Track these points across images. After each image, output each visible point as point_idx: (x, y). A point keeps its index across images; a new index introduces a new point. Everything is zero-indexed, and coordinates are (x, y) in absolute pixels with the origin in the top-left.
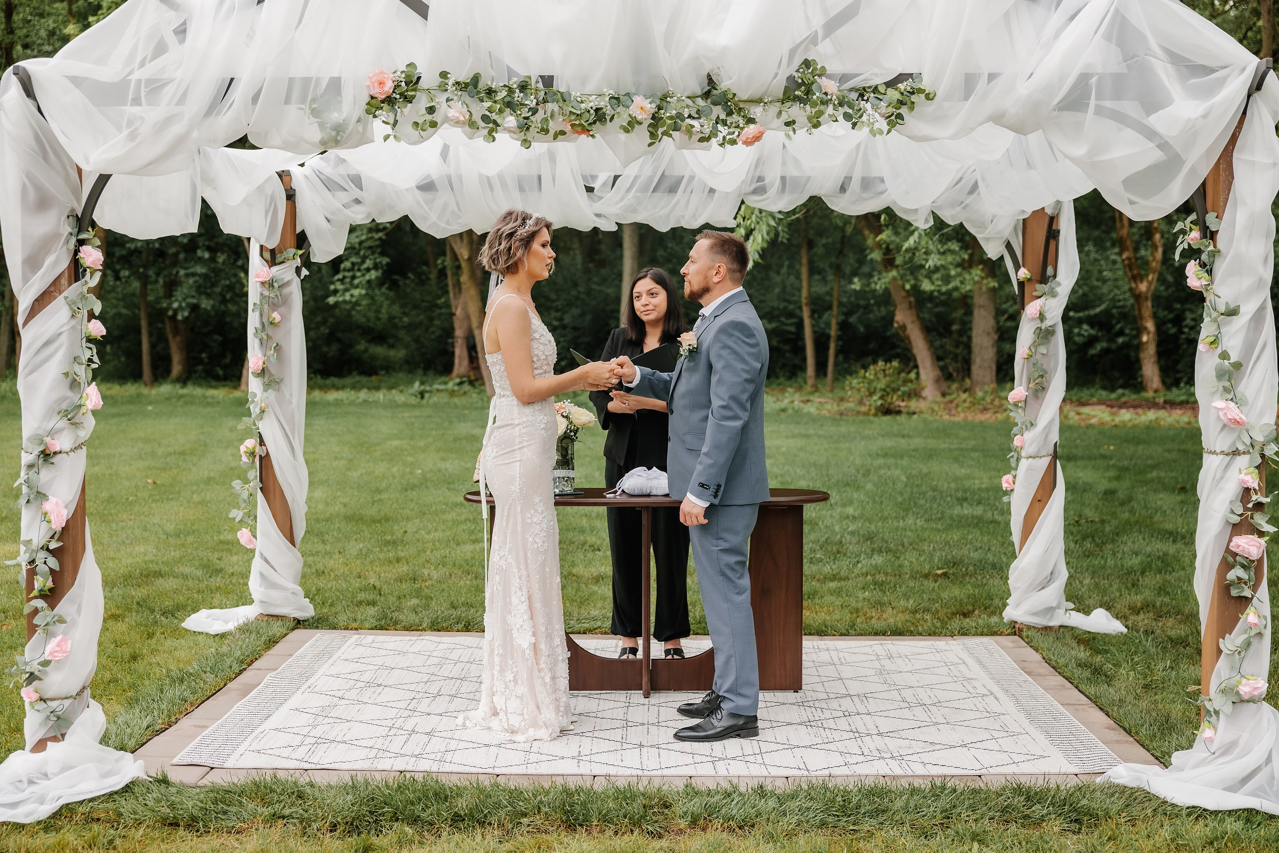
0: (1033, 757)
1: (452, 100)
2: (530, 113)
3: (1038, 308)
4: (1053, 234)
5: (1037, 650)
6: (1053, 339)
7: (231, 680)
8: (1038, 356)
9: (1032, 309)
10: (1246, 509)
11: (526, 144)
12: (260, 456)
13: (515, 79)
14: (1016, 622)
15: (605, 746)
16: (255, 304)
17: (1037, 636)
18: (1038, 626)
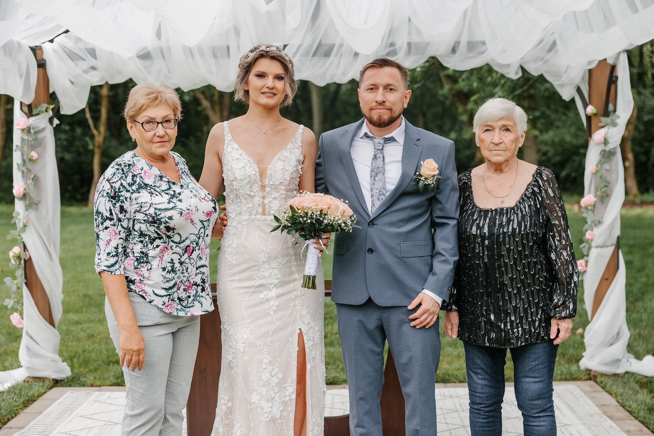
3: (603, 135)
4: (612, 81)
5: (610, 394)
6: (614, 159)
8: (603, 171)
9: (598, 135)
12: (25, 260)
14: (590, 370)
16: (17, 146)
17: (609, 382)
18: (608, 373)
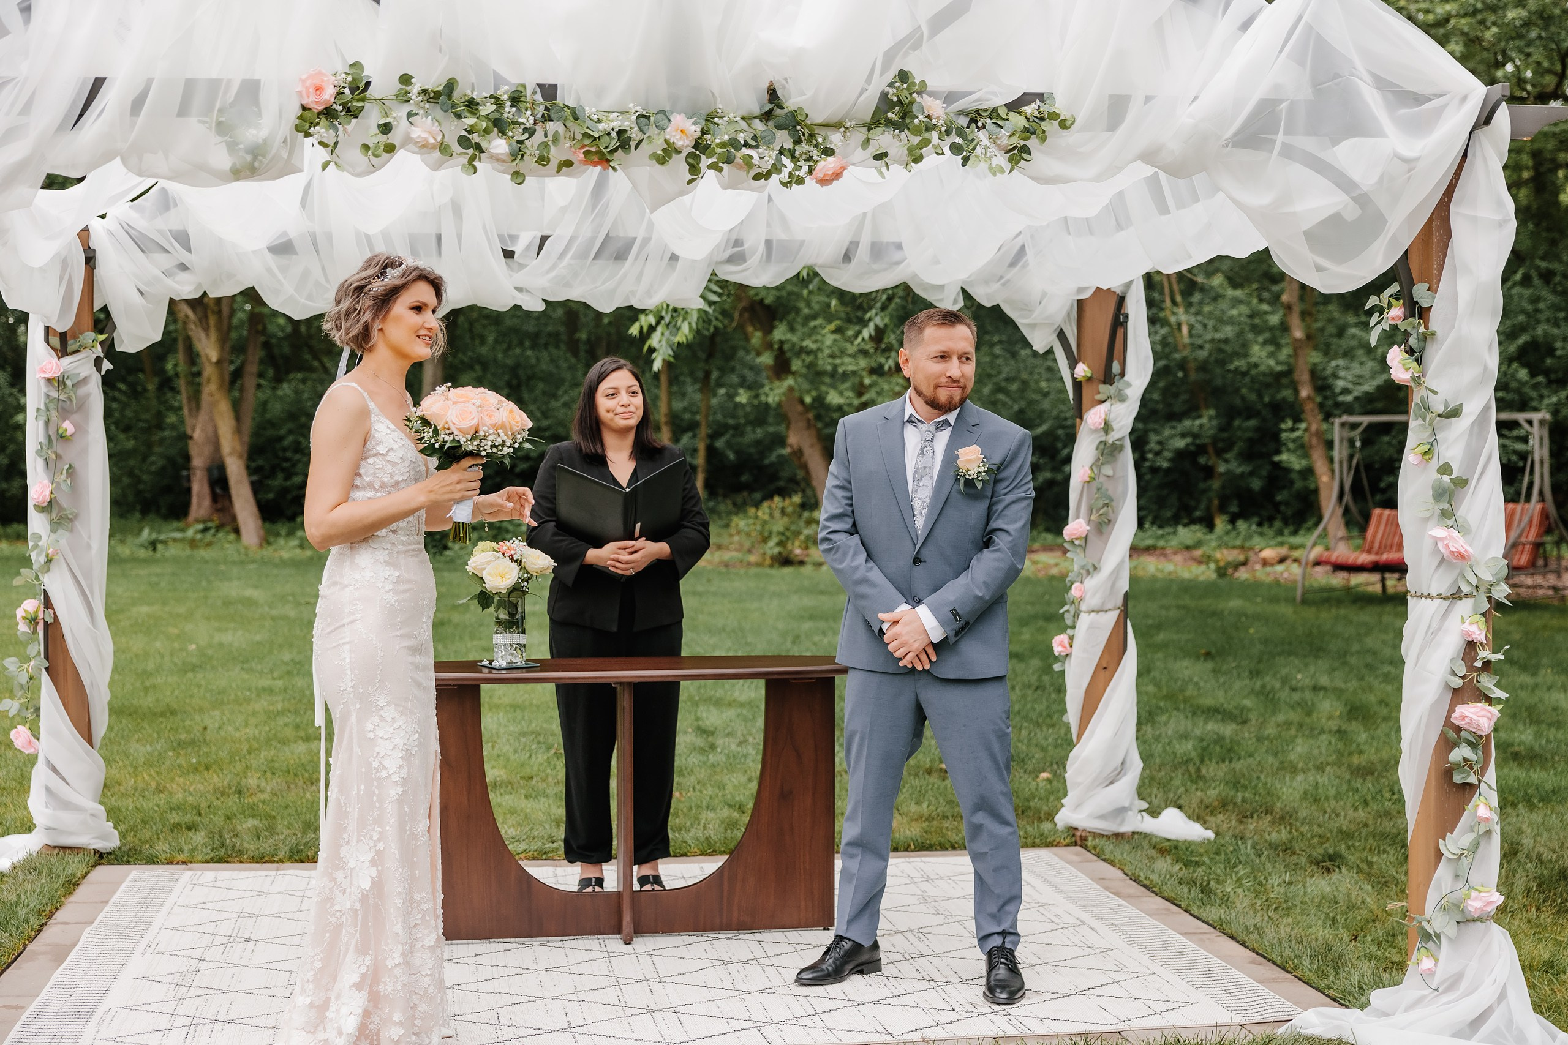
0: (1176, 1005)
1: (416, 114)
2: (526, 135)
3: (1103, 416)
4: (1119, 321)
5: (1111, 863)
6: (1120, 457)
7: (31, 939)
8: (1102, 479)
9: (1094, 417)
10: (1470, 668)
11: (518, 177)
12: (46, 623)
13: (506, 88)
14: (1076, 829)
15: (602, 1013)
17: (1108, 847)
18: (1105, 833)
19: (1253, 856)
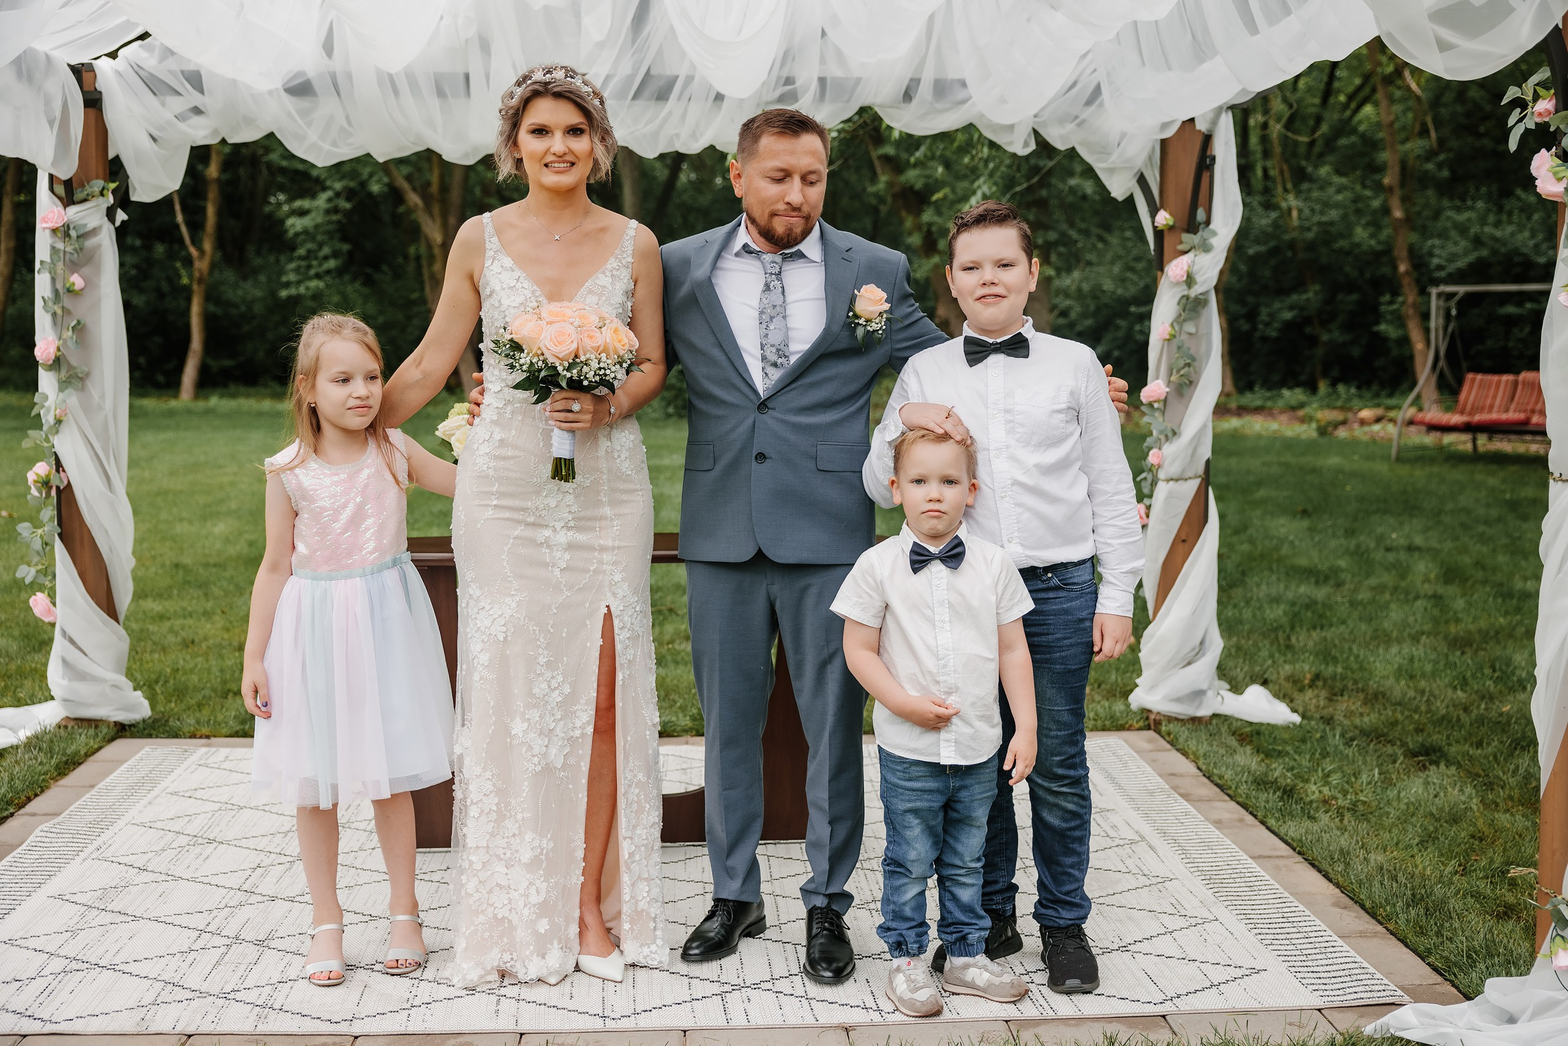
3: (1185, 268)
4: (1205, 163)
5: (1185, 754)
6: (1205, 312)
8: (1184, 337)
9: (1176, 268)
12: (58, 488)
14: (1149, 711)
16: (42, 262)
17: (1183, 733)
18: (1181, 717)
19: (1341, 747)
